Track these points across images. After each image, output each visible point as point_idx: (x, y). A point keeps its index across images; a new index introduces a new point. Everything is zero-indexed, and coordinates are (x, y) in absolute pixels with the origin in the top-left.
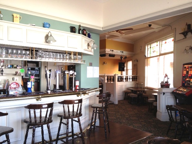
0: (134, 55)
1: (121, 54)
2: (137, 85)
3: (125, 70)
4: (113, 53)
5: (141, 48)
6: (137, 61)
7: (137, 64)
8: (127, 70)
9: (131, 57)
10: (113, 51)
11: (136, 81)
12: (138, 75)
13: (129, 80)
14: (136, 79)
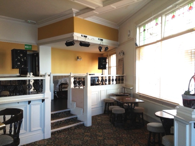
0: (119, 45)
2: (124, 89)
3: (107, 68)
5: (129, 33)
6: (124, 54)
7: (123, 58)
8: (109, 67)
9: (116, 48)
10: (86, 37)
11: (122, 83)
12: (125, 75)
13: (111, 82)
14: (123, 80)
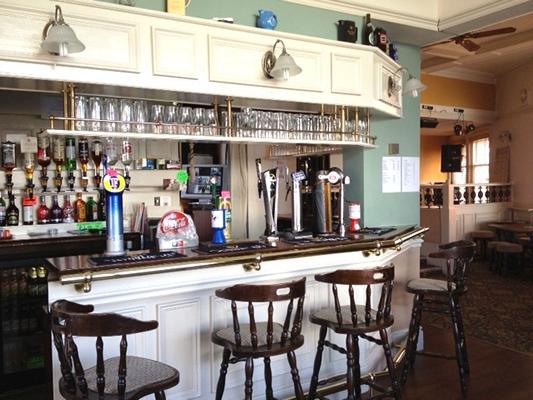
0: (497, 119)
1: (455, 116)
2: (510, 213)
3: (464, 170)
4: (433, 115)
5: (523, 96)
6: (510, 138)
7: (508, 147)
8: (470, 168)
9: (489, 124)
10: (432, 108)
11: (507, 200)
12: (512, 183)
13: (477, 199)
14: (508, 194)
